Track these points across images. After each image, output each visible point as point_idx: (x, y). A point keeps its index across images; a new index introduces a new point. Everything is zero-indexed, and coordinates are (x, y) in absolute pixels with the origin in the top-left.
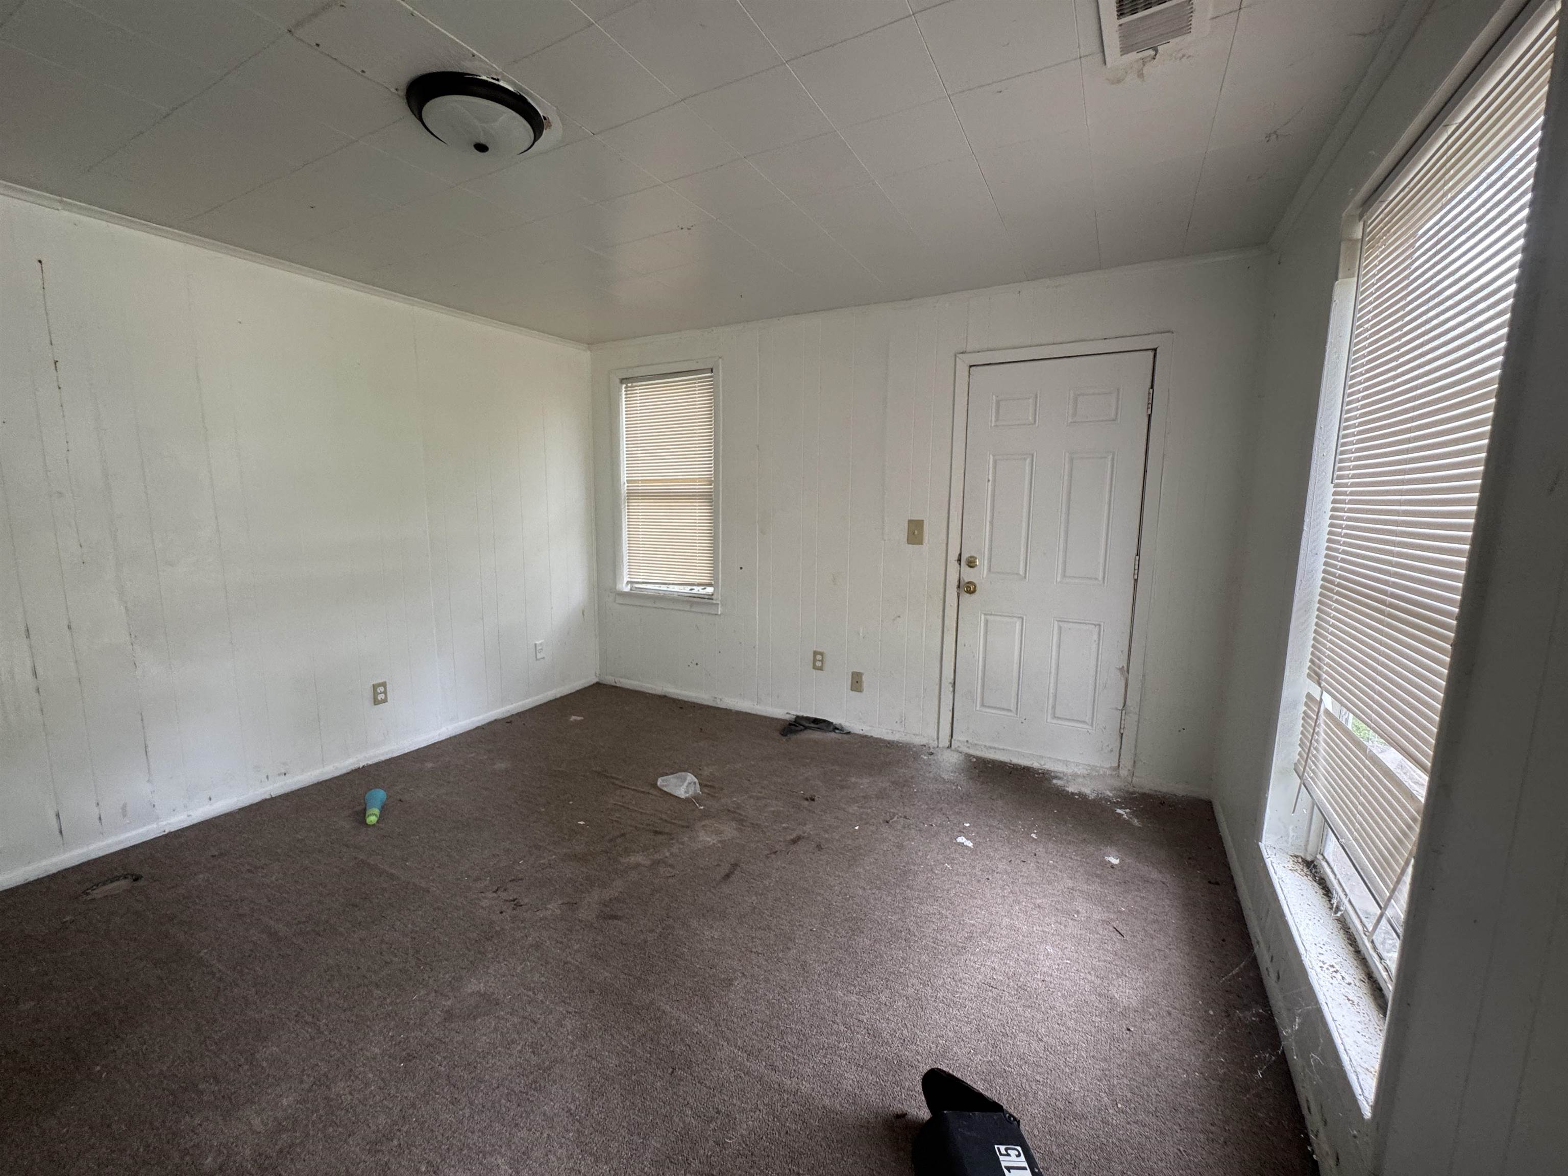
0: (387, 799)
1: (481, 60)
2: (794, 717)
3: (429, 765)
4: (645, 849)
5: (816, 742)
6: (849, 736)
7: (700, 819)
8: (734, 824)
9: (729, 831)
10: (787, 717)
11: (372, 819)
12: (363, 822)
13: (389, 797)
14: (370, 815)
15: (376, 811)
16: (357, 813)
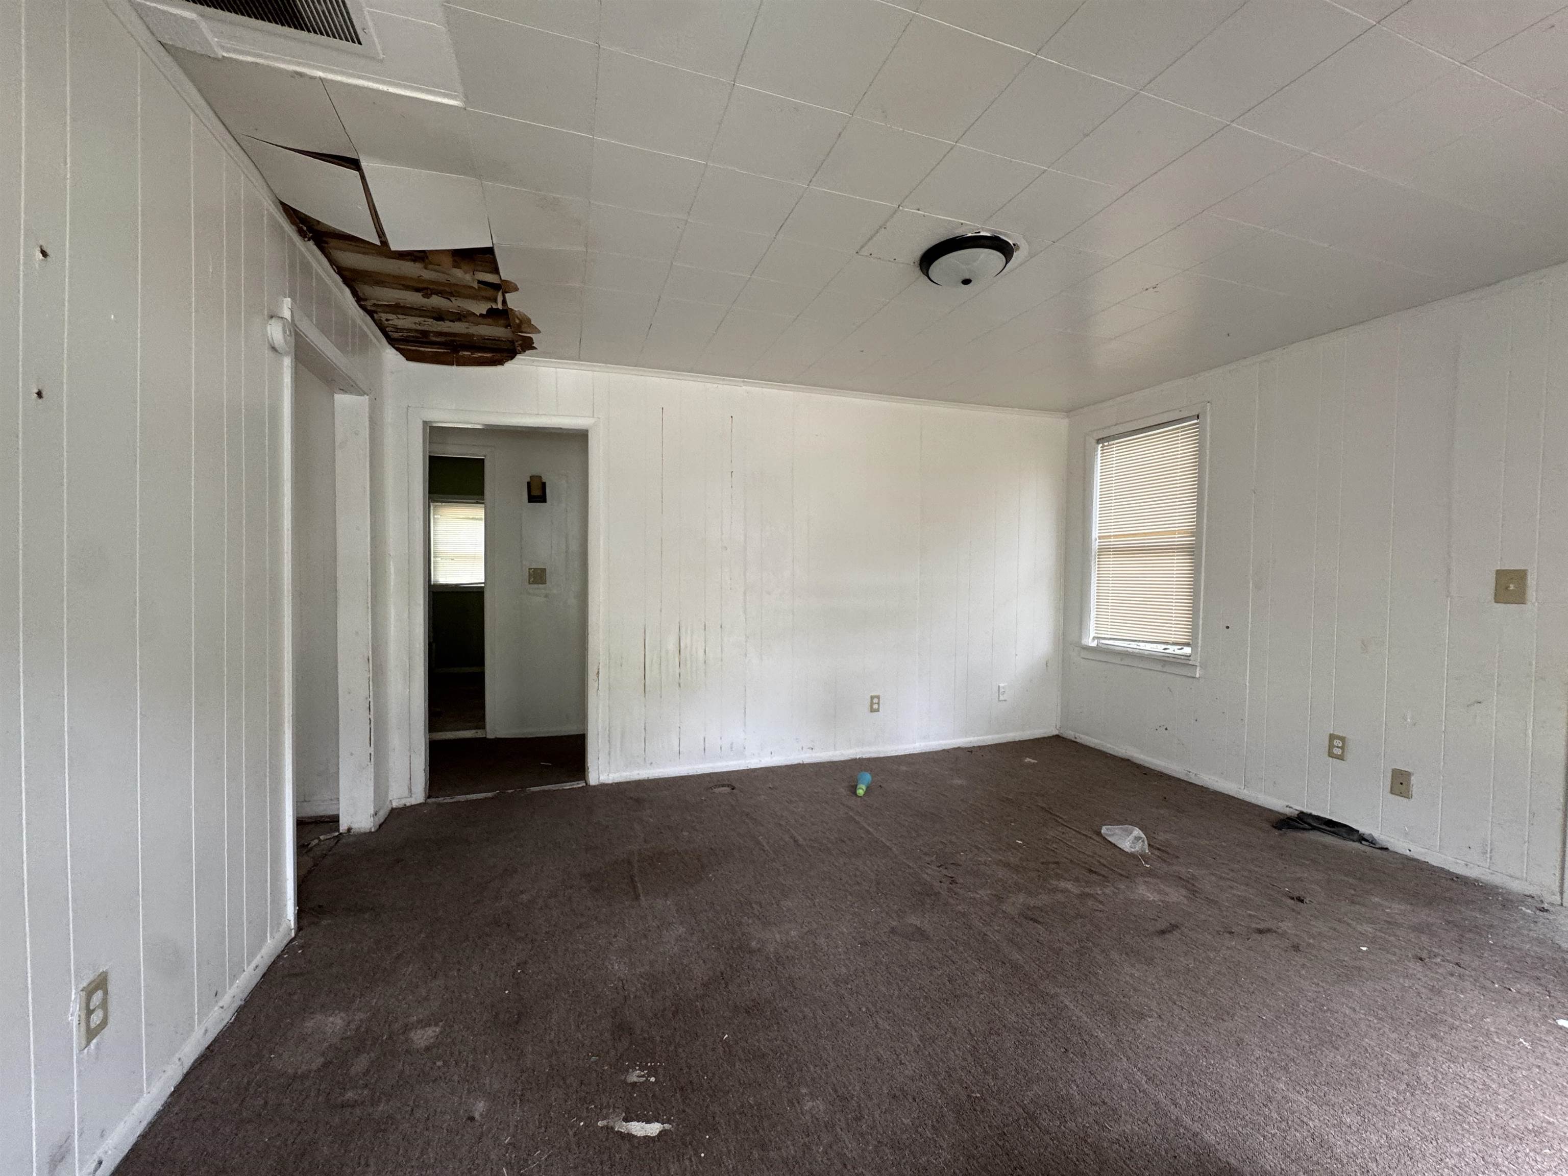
0: (872, 783)
1: (967, 225)
2: (1297, 812)
3: (904, 768)
4: (1077, 880)
5: (1326, 847)
6: (1385, 853)
7: (1142, 875)
8: (1184, 892)
9: (1176, 895)
10: (1287, 811)
11: (860, 792)
12: (855, 793)
13: (873, 782)
14: (860, 788)
15: (864, 787)
16: (852, 786)
